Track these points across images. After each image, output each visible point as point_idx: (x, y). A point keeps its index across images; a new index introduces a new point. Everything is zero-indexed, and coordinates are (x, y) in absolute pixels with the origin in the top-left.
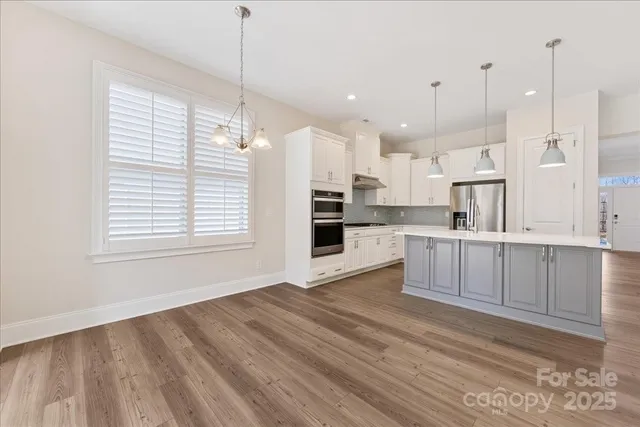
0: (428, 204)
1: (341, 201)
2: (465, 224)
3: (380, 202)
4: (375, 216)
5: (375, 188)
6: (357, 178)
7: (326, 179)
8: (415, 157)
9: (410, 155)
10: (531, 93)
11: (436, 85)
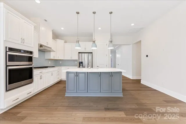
0: (70, 59)
1: (31, 55)
2: (82, 66)
3: (52, 58)
4: (49, 64)
5: (50, 51)
6: (41, 46)
7: (20, 42)
8: (65, 42)
9: (64, 41)
10: (100, 29)
11: (78, 13)
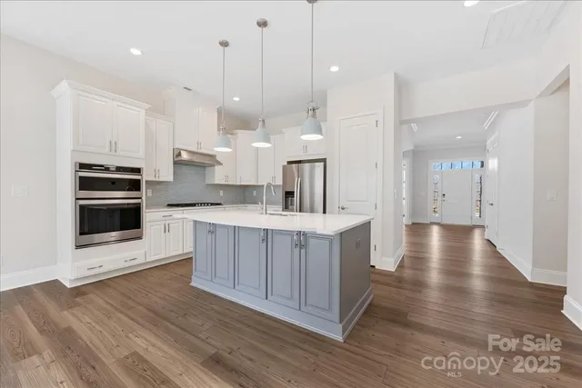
1: (136, 177)
3: (219, 181)
4: (221, 195)
5: (213, 165)
10: (334, 69)
11: (224, 44)
